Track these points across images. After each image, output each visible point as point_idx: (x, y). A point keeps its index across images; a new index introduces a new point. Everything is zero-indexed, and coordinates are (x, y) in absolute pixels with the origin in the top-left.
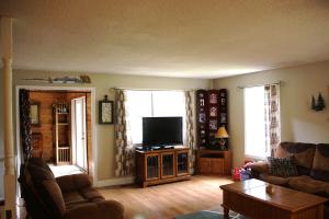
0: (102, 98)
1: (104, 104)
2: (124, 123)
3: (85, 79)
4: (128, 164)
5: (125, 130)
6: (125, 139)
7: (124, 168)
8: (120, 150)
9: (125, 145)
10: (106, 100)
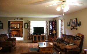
0: (25, 23)
1: (26, 24)
2: (30, 28)
3: (22, 19)
4: (30, 37)
5: (30, 30)
6: (30, 32)
7: (29, 38)
8: (29, 34)
9: (30, 33)
10: (26, 23)
